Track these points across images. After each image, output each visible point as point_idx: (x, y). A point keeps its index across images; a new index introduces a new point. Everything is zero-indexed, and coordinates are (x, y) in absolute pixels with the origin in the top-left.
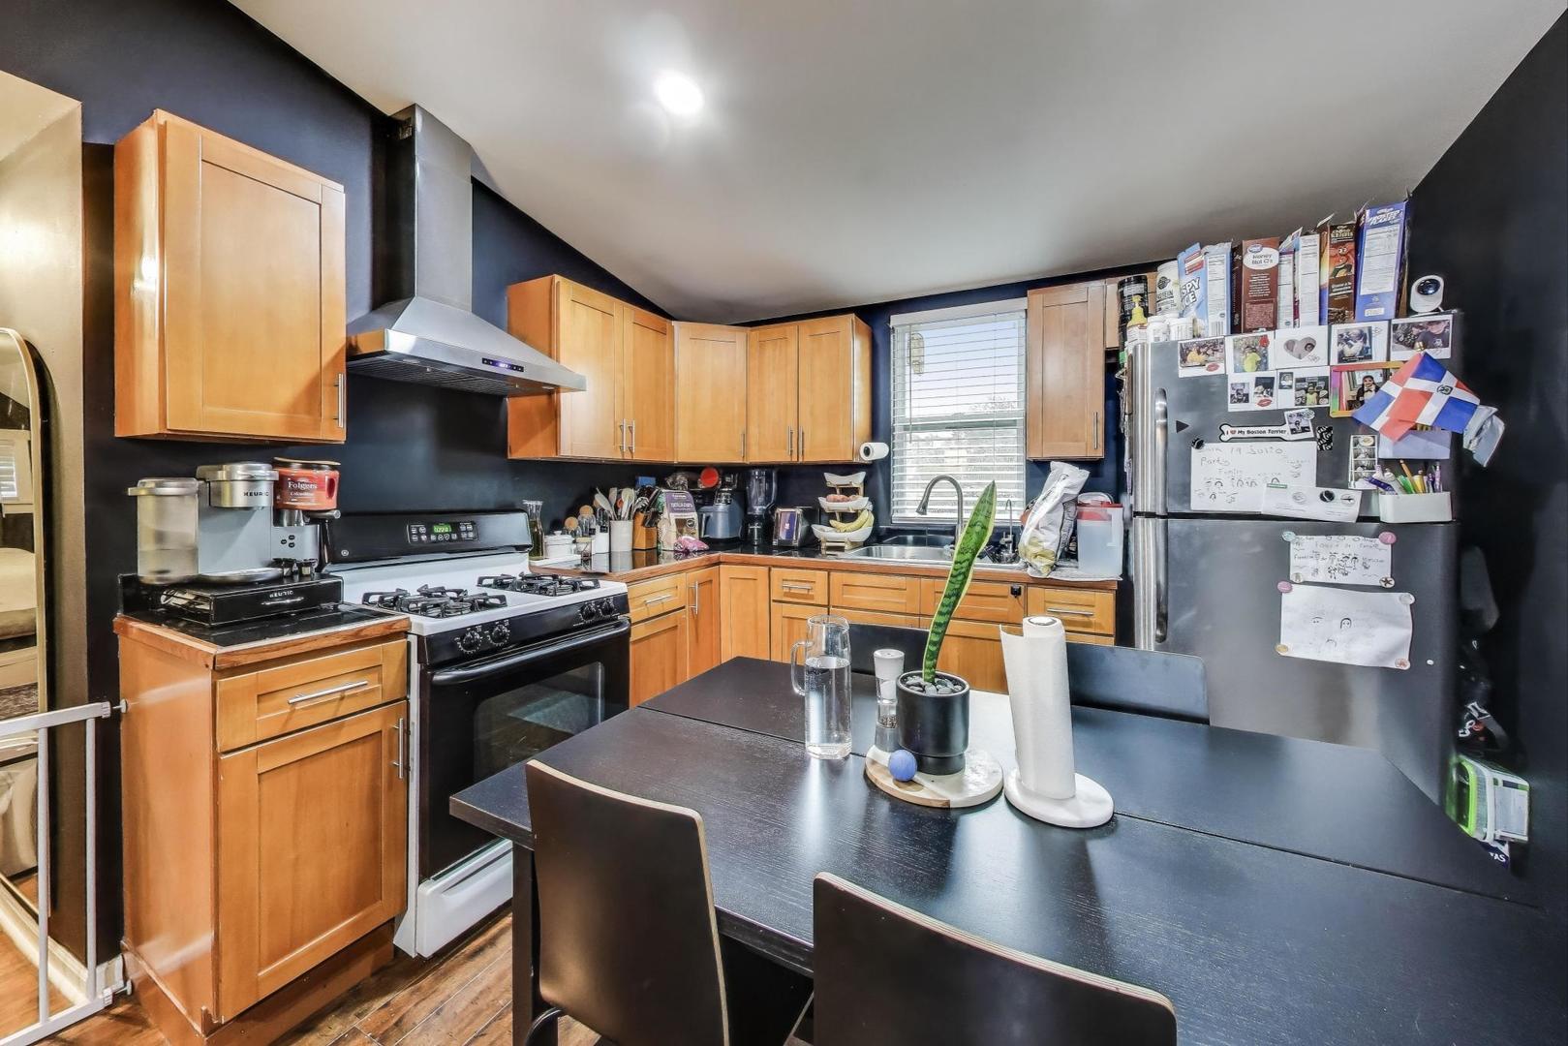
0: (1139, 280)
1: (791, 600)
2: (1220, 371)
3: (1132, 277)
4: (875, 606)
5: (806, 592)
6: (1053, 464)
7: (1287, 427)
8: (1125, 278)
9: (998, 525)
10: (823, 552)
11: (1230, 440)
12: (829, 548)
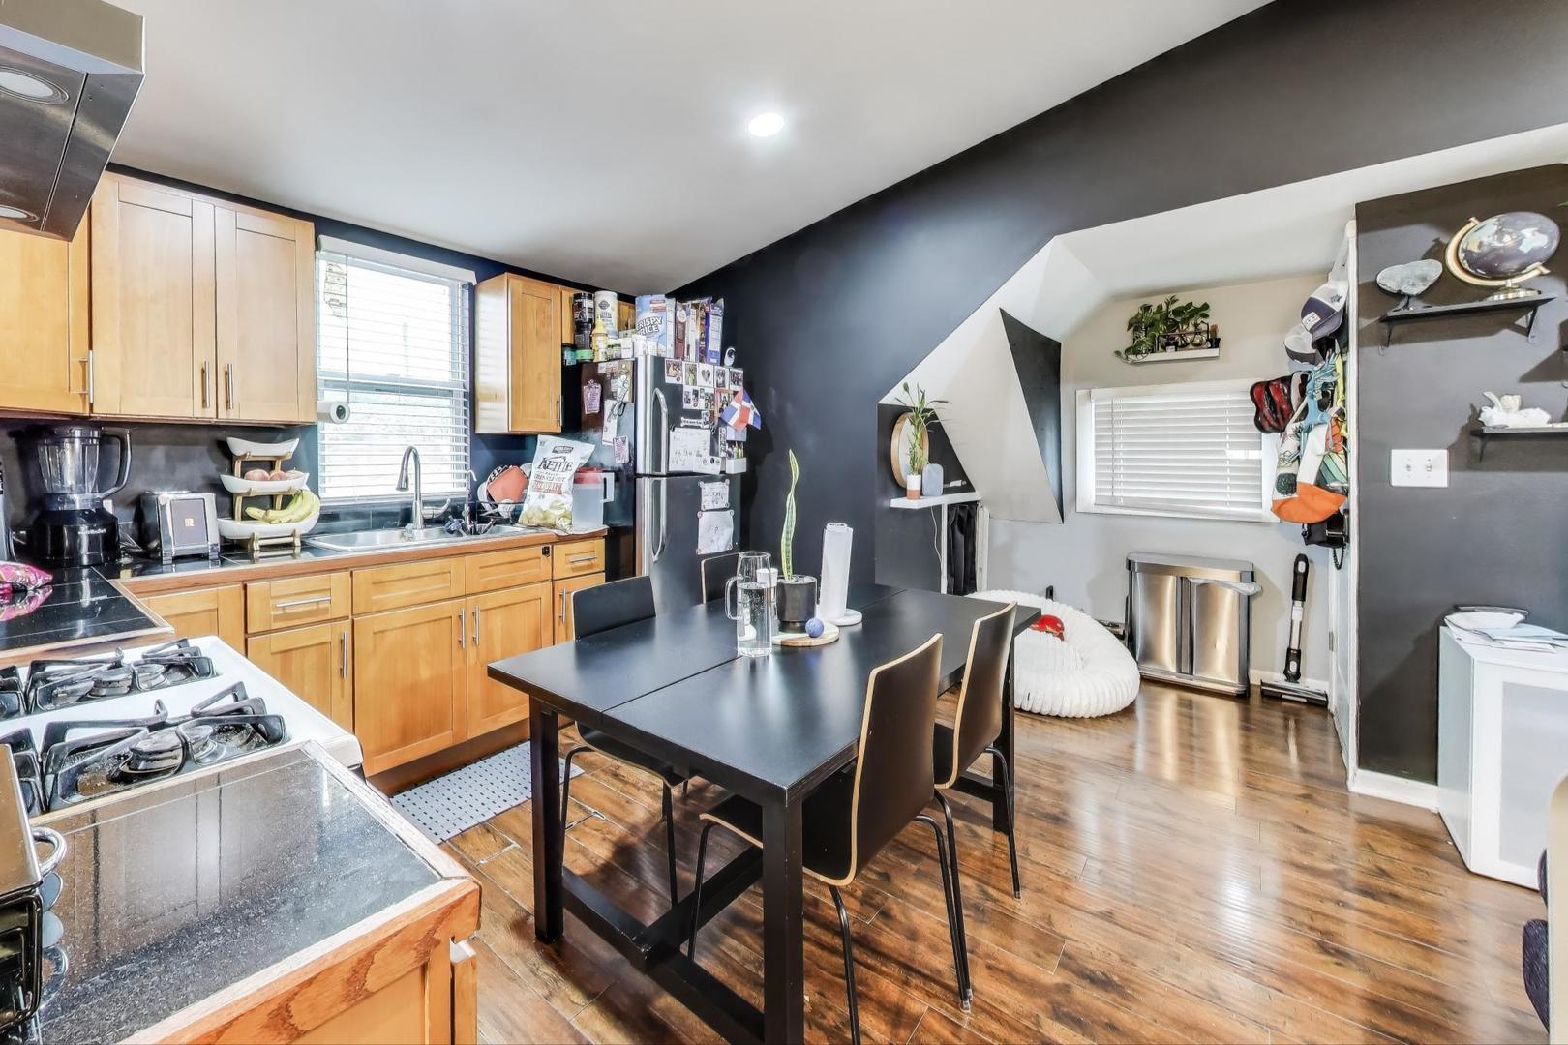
0: (590, 297)
1: (291, 624)
2: (680, 383)
3: (587, 293)
4: (418, 599)
5: (315, 607)
6: (540, 438)
7: (702, 421)
8: (582, 292)
9: (455, 497)
10: (257, 554)
11: (686, 426)
12: (264, 548)
